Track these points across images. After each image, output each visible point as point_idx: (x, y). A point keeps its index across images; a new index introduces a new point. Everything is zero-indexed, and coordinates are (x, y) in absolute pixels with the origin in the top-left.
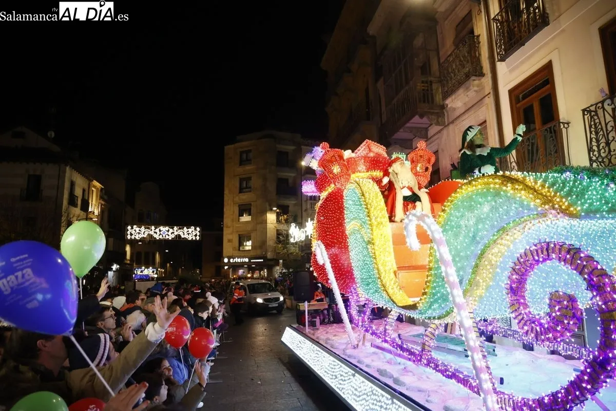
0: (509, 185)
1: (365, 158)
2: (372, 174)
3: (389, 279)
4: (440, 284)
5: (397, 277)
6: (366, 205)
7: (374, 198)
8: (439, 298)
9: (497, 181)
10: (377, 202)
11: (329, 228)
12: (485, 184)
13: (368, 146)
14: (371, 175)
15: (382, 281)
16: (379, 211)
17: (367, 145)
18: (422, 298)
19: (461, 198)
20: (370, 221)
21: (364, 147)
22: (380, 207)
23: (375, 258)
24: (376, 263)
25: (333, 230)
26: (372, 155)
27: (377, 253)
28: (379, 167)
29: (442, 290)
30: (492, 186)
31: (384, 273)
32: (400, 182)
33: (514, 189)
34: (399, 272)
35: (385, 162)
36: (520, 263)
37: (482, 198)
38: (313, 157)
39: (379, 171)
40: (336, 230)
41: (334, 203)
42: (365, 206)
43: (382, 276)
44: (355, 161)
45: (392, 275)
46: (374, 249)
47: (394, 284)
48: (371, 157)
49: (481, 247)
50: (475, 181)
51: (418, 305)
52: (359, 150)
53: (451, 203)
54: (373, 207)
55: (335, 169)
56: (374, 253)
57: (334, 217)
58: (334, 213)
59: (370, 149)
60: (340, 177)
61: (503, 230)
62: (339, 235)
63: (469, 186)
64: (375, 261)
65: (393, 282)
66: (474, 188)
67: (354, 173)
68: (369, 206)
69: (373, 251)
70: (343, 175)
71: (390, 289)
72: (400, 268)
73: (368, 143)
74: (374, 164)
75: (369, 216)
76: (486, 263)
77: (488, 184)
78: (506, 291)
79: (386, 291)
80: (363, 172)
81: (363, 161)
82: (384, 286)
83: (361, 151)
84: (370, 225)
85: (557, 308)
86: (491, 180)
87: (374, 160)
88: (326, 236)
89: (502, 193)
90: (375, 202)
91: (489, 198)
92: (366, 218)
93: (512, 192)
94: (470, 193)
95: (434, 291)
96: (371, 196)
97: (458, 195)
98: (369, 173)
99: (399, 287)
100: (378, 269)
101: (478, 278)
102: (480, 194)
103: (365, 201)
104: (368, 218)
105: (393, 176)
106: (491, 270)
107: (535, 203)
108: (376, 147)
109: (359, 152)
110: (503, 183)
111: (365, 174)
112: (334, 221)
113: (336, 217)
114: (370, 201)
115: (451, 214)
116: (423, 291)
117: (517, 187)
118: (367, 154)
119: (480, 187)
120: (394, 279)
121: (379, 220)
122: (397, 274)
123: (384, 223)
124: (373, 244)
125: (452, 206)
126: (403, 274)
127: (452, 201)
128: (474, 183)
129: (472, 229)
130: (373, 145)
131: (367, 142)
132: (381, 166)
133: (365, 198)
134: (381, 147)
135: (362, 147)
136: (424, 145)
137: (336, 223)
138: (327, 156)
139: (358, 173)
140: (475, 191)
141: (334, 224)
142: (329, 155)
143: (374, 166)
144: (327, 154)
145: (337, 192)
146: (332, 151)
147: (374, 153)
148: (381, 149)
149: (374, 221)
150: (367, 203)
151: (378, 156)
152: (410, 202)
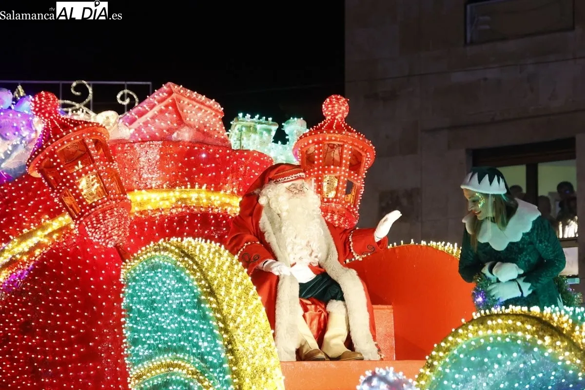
0: (547, 337)
2: (185, 196)
7: (242, 303)
9: (529, 327)
10: (248, 316)
12: (508, 328)
13: (174, 105)
14: (183, 200)
17: (169, 100)
19: (464, 346)
21: (162, 106)
25: (66, 371)
26: (185, 135)
28: (205, 175)
30: (520, 334)
33: (554, 346)
35: (223, 156)
37: (502, 353)
40: (77, 370)
41: (70, 286)
42: (221, 325)
44: (134, 153)
48: (184, 144)
50: (492, 320)
52: (141, 114)
53: (444, 352)
54: (241, 326)
57: (70, 332)
58: (71, 319)
59: (178, 114)
60: (104, 212)
63: (481, 327)
66: (490, 332)
70: (112, 209)
73: (174, 95)
75: (231, 351)
77: (516, 330)
80: (160, 188)
81: (155, 152)
83: (147, 117)
84: (236, 374)
86: (519, 324)
87: (191, 153)
89: (536, 349)
90: (243, 313)
91: (515, 355)
93: (551, 350)
94: (482, 340)
97: (459, 340)
98: (177, 194)
102: (499, 344)
104: (229, 356)
108: (197, 105)
109: (140, 121)
110: (537, 332)
111: (165, 195)
112: (70, 343)
113: (75, 332)
114: (233, 311)
115: (444, 374)
117: (559, 343)
118: (171, 131)
119: (499, 332)
121: (256, 361)
123: (268, 371)
125: (447, 360)
127: (448, 350)
128: (489, 322)
130: (187, 101)
131: (170, 93)
132: (211, 170)
133: (218, 303)
134: (210, 107)
135: (154, 105)
136: (343, 108)
137: (77, 351)
138: (63, 144)
139: (144, 191)
140: (491, 339)
141: (69, 354)
142: (69, 141)
143: (190, 169)
144: (62, 136)
145: (76, 252)
146: (79, 130)
147: (192, 127)
148: (209, 111)
149: (245, 364)
150: (224, 317)
151: (202, 138)
152: (308, 299)
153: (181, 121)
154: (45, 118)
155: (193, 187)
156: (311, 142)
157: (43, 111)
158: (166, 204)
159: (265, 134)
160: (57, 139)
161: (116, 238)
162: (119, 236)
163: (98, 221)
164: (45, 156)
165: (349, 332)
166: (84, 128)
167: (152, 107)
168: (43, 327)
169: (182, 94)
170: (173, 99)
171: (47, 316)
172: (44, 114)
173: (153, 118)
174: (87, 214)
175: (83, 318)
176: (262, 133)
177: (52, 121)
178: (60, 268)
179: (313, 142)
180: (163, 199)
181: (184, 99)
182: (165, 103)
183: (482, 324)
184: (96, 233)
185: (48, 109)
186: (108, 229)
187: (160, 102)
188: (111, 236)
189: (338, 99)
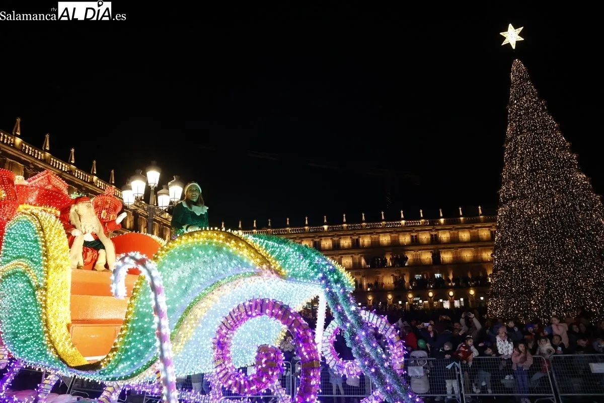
0: (233, 242)
1: (41, 188)
3: (59, 332)
4: (138, 338)
5: (71, 330)
7: (56, 236)
8: (132, 355)
13: (48, 177)
14: (44, 210)
15: (50, 336)
16: (60, 252)
17: (46, 175)
18: (110, 355)
19: (178, 248)
20: (47, 262)
21: (43, 177)
22: (62, 246)
23: (45, 308)
24: (45, 314)
26: (50, 187)
27: (49, 301)
28: (56, 203)
29: (139, 346)
30: (215, 240)
31: (54, 326)
32: (83, 227)
33: (237, 246)
34: (73, 325)
35: (64, 199)
36: (232, 317)
37: (202, 251)
39: (55, 208)
42: (43, 244)
43: (51, 330)
44: (27, 190)
45: (65, 329)
46: (45, 296)
47: (66, 339)
48: (49, 190)
49: (190, 299)
50: (197, 233)
51: (102, 364)
52: (34, 179)
53: (166, 252)
54: (53, 245)
56: (45, 301)
59: (49, 181)
60: (4, 204)
61: (216, 285)
63: (190, 237)
64: (44, 311)
65: (64, 337)
66: (195, 239)
67: (23, 204)
68: (48, 244)
69: (44, 298)
70: (8, 203)
71: (60, 345)
72: (75, 321)
73: (48, 174)
74: (50, 199)
75: (46, 256)
76: (192, 317)
77: (211, 238)
78: (212, 345)
79: (55, 349)
80: (35, 205)
81: (37, 192)
82: (51, 342)
83: (37, 180)
84: (46, 266)
85: (264, 361)
86: (215, 234)
87: (51, 195)
89: (224, 248)
90: (56, 240)
91: (210, 252)
92: (41, 258)
93: (235, 248)
94: (190, 245)
95: (128, 347)
96: (53, 233)
97: (175, 245)
98: (42, 208)
99: (71, 344)
100: (46, 321)
101: (180, 333)
102: (200, 247)
103: (44, 237)
104: (45, 258)
105: (75, 218)
106: (194, 325)
107: (254, 262)
108: (58, 180)
109: (34, 181)
110: (225, 239)
111: (37, 207)
114: (51, 239)
115: (164, 263)
116: (113, 347)
117: (240, 244)
118: (45, 185)
119: (202, 239)
120: (66, 334)
121: (58, 261)
122: (71, 328)
123: (64, 267)
124: (46, 290)
125: (167, 255)
126: (77, 328)
128: (196, 235)
129: (186, 281)
130: (53, 177)
131: (47, 173)
132: (58, 203)
133: (44, 234)
135: (40, 177)
139: (28, 205)
140: (196, 243)
143: (50, 201)
147: (54, 186)
148: (62, 184)
149: (52, 262)
150: (46, 240)
151: (57, 191)
153: (49, 183)
155: (50, 207)
165: (107, 262)
167: (39, 177)
173: (38, 181)
182: (45, 176)
183: (191, 236)
187: (42, 176)
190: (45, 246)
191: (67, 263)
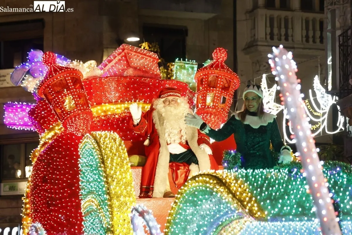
1: (119, 77)
6: (107, 178)
7: (119, 167)
9: (212, 181)
10: (121, 174)
11: (55, 199)
12: (204, 182)
13: (125, 56)
16: (123, 187)
17: (123, 54)
19: (188, 192)
20: (110, 201)
21: (119, 57)
22: (124, 180)
25: (61, 203)
26: (130, 72)
28: (143, 94)
30: (208, 185)
35: (154, 84)
37: (202, 196)
38: (28, 72)
40: (67, 202)
42: (105, 180)
44: (101, 83)
48: (131, 77)
52: (110, 62)
54: (116, 180)
55: (67, 101)
57: (64, 182)
58: (64, 175)
59: (128, 62)
60: (75, 117)
62: (71, 212)
66: (197, 184)
67: (99, 104)
68: (110, 179)
70: (79, 115)
73: (126, 51)
74: (134, 89)
75: (109, 194)
80: (116, 103)
81: (115, 84)
83: (113, 63)
84: (110, 206)
87: (134, 83)
88: (49, 213)
90: (118, 173)
91: (206, 196)
92: (105, 196)
94: (194, 189)
96: (114, 164)
97: (186, 188)
98: (126, 105)
102: (200, 191)
103: (105, 172)
104: (108, 197)
109: (109, 66)
111: (119, 106)
112: (63, 188)
113: (66, 182)
118: (123, 70)
119: (201, 184)
121: (122, 199)
124: (113, 232)
125: (182, 199)
127: (182, 194)
130: (133, 53)
131: (123, 50)
132: (147, 92)
133: (105, 168)
134: (150, 56)
135: (116, 57)
136: (223, 55)
137: (67, 192)
138: (54, 80)
139: (107, 104)
140: (198, 188)
141: (63, 194)
142: (57, 78)
143: (135, 92)
144: (53, 76)
145: (68, 138)
146: (62, 72)
147: (135, 68)
148: (149, 58)
149: (115, 200)
150: (107, 175)
151: (141, 74)
152: (182, 163)
153: (128, 65)
154: (49, 66)
155: (135, 101)
156: (202, 74)
157: (47, 62)
158: (119, 111)
159: (190, 70)
160: (50, 78)
161: (81, 131)
162: (83, 130)
163: (72, 122)
164: (45, 87)
166: (65, 71)
167: (115, 57)
168: (51, 179)
169: (131, 50)
170: (125, 53)
171: (53, 174)
172: (48, 64)
173: (115, 64)
174: (65, 118)
175: (70, 174)
176: (188, 69)
177: (51, 68)
178: (60, 147)
179: (203, 75)
180: (117, 109)
181: (132, 52)
182: (121, 55)
184: (71, 128)
185: (50, 61)
186: (77, 126)
187: (119, 54)
188: (79, 130)
189: (220, 50)
190: (107, 182)
191: (131, 199)
